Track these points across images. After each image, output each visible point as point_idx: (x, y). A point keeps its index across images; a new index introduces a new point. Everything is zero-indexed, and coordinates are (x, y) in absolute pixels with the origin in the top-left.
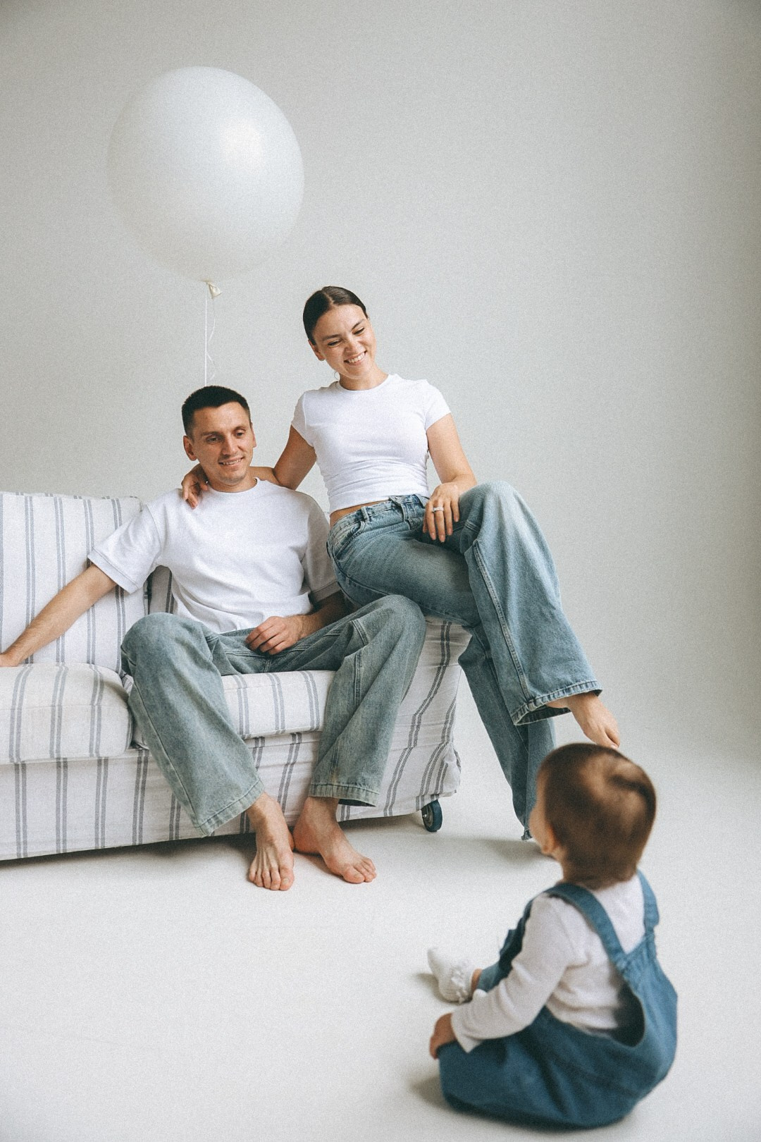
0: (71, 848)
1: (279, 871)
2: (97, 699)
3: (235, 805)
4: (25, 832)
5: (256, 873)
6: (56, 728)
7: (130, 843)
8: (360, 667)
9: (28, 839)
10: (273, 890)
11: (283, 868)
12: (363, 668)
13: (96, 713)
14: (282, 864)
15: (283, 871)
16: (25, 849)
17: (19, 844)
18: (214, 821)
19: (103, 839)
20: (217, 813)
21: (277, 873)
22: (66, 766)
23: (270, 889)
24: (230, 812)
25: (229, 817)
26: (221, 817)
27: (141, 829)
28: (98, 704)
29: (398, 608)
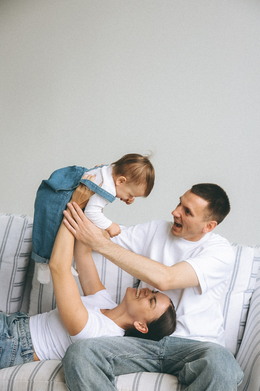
13: (51, 387)
28: (52, 381)
29: (211, 362)
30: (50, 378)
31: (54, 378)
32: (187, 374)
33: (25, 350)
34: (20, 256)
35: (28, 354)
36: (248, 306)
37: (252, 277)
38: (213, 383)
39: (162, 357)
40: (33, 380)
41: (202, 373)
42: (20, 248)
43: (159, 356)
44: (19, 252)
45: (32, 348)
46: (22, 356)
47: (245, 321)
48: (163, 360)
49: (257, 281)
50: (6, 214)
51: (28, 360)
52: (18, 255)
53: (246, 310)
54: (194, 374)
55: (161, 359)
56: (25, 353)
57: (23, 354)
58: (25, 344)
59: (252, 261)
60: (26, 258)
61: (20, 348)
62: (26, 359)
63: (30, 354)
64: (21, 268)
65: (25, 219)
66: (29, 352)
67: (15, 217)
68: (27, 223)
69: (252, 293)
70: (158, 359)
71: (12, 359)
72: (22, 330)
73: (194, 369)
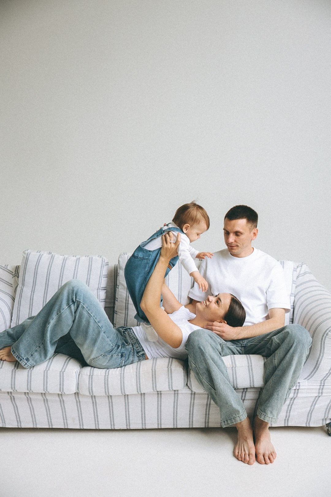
0: (163, 427)
1: (249, 455)
2: (170, 365)
3: (236, 418)
4: (145, 419)
5: (238, 453)
6: (154, 379)
7: (188, 427)
8: (275, 360)
9: (146, 422)
10: (245, 463)
11: (251, 454)
12: (276, 361)
13: (170, 372)
14: (250, 453)
15: (250, 456)
16: (145, 426)
17: (142, 424)
18: (226, 423)
19: (176, 424)
20: (228, 419)
21: (248, 456)
22: (161, 394)
23: (244, 462)
24: (233, 421)
25: (233, 422)
26: (229, 422)
27: (192, 422)
28: (170, 367)
29: (292, 332)
30: (168, 366)
31: (171, 365)
32: (274, 344)
33: (139, 352)
34: (101, 290)
35: (142, 354)
36: (293, 307)
37: (293, 283)
38: (294, 345)
39: (244, 345)
40: (155, 369)
41: (285, 340)
42: (101, 282)
43: (242, 344)
44: (100, 287)
45: (143, 350)
46: (138, 357)
47: (292, 318)
48: (244, 347)
49: (296, 288)
50: (85, 256)
51: (142, 359)
52: (100, 288)
53: (293, 309)
54: (279, 344)
55: (244, 346)
56: (140, 354)
57: (138, 354)
58: (138, 347)
59: (293, 271)
60: (105, 291)
61: (135, 351)
62: (141, 358)
63: (143, 354)
64: (103, 299)
65: (102, 258)
66: (142, 353)
67: (94, 258)
68: (104, 262)
69: (294, 297)
70: (240, 347)
71: (133, 359)
72: (132, 338)
73: (279, 339)
